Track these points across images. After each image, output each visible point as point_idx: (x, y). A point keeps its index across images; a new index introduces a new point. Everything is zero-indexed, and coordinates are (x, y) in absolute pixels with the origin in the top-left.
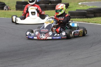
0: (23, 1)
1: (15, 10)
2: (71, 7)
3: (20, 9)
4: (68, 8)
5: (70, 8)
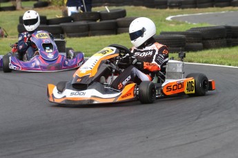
1: (17, 36)
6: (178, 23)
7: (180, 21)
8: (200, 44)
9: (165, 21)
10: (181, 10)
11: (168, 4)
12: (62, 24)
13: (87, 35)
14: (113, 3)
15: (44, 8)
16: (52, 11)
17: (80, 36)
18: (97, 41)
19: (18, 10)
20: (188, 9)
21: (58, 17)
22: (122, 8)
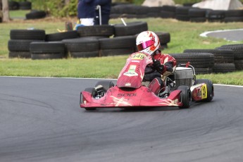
0: (32, 29)
1: (7, 55)
2: (177, 45)
3: (24, 53)
4: (167, 47)
5: (172, 47)
6: (215, 41)
7: (218, 38)
8: (232, 65)
9: (198, 37)
10: (223, 24)
11: (207, 16)
12: (64, 41)
13: (97, 55)
14: (134, 13)
15: (40, 20)
16: (51, 24)
17: (88, 56)
18: (109, 62)
19: (5, 22)
20: (234, 23)
21: (60, 31)
22: (143, 21)
